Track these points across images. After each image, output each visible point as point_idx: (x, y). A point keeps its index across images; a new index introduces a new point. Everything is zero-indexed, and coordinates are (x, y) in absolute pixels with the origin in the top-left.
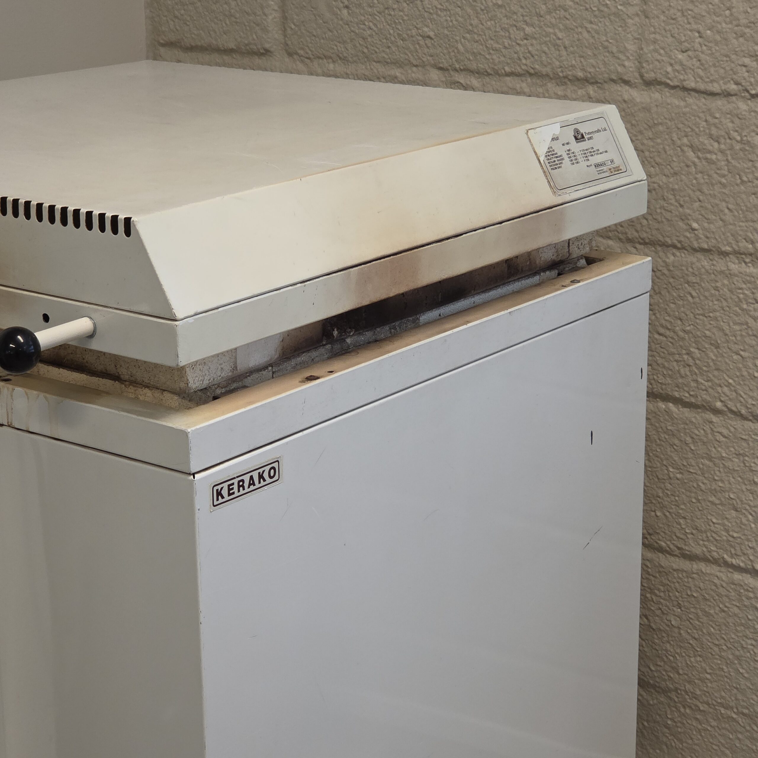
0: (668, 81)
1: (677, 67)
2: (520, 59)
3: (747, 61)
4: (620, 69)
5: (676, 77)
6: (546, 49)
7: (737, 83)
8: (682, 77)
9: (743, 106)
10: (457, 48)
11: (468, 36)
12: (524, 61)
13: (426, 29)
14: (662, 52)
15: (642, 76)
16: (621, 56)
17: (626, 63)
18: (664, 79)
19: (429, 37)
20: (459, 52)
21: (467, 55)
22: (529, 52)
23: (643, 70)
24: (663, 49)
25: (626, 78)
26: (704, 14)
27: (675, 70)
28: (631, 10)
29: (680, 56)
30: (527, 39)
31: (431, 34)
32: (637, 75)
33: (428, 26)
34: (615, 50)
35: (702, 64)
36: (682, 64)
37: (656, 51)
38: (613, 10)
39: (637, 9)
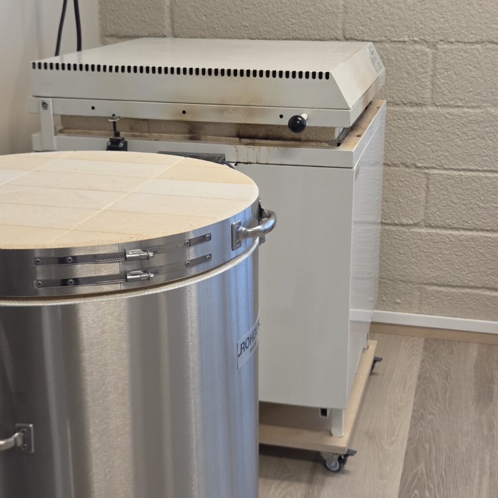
0: (356, 38)
1: (361, 32)
2: (290, 33)
3: (390, 28)
4: (335, 34)
5: (359, 36)
6: (302, 28)
7: (386, 37)
8: (362, 36)
9: (388, 46)
10: (260, 31)
11: (265, 25)
12: (291, 34)
13: (244, 23)
14: (354, 27)
15: (344, 37)
16: (336, 29)
17: (338, 32)
18: (355, 37)
19: (247, 26)
20: (261, 31)
21: (265, 33)
22: (294, 30)
23: (345, 35)
24: (354, 25)
25: (338, 38)
26: (371, 11)
27: (359, 34)
28: (340, 11)
29: (361, 28)
30: (293, 25)
31: (247, 25)
32: (342, 36)
33: (245, 22)
34: (333, 27)
35: (371, 31)
36: (362, 31)
37: (350, 26)
38: (332, 11)
39: (342, 10)
